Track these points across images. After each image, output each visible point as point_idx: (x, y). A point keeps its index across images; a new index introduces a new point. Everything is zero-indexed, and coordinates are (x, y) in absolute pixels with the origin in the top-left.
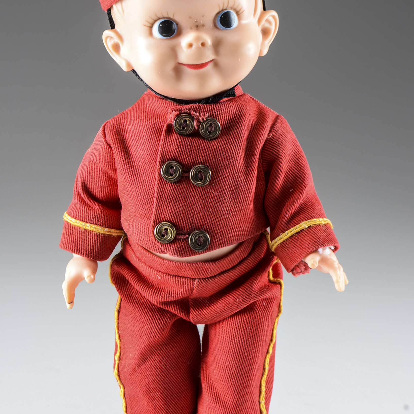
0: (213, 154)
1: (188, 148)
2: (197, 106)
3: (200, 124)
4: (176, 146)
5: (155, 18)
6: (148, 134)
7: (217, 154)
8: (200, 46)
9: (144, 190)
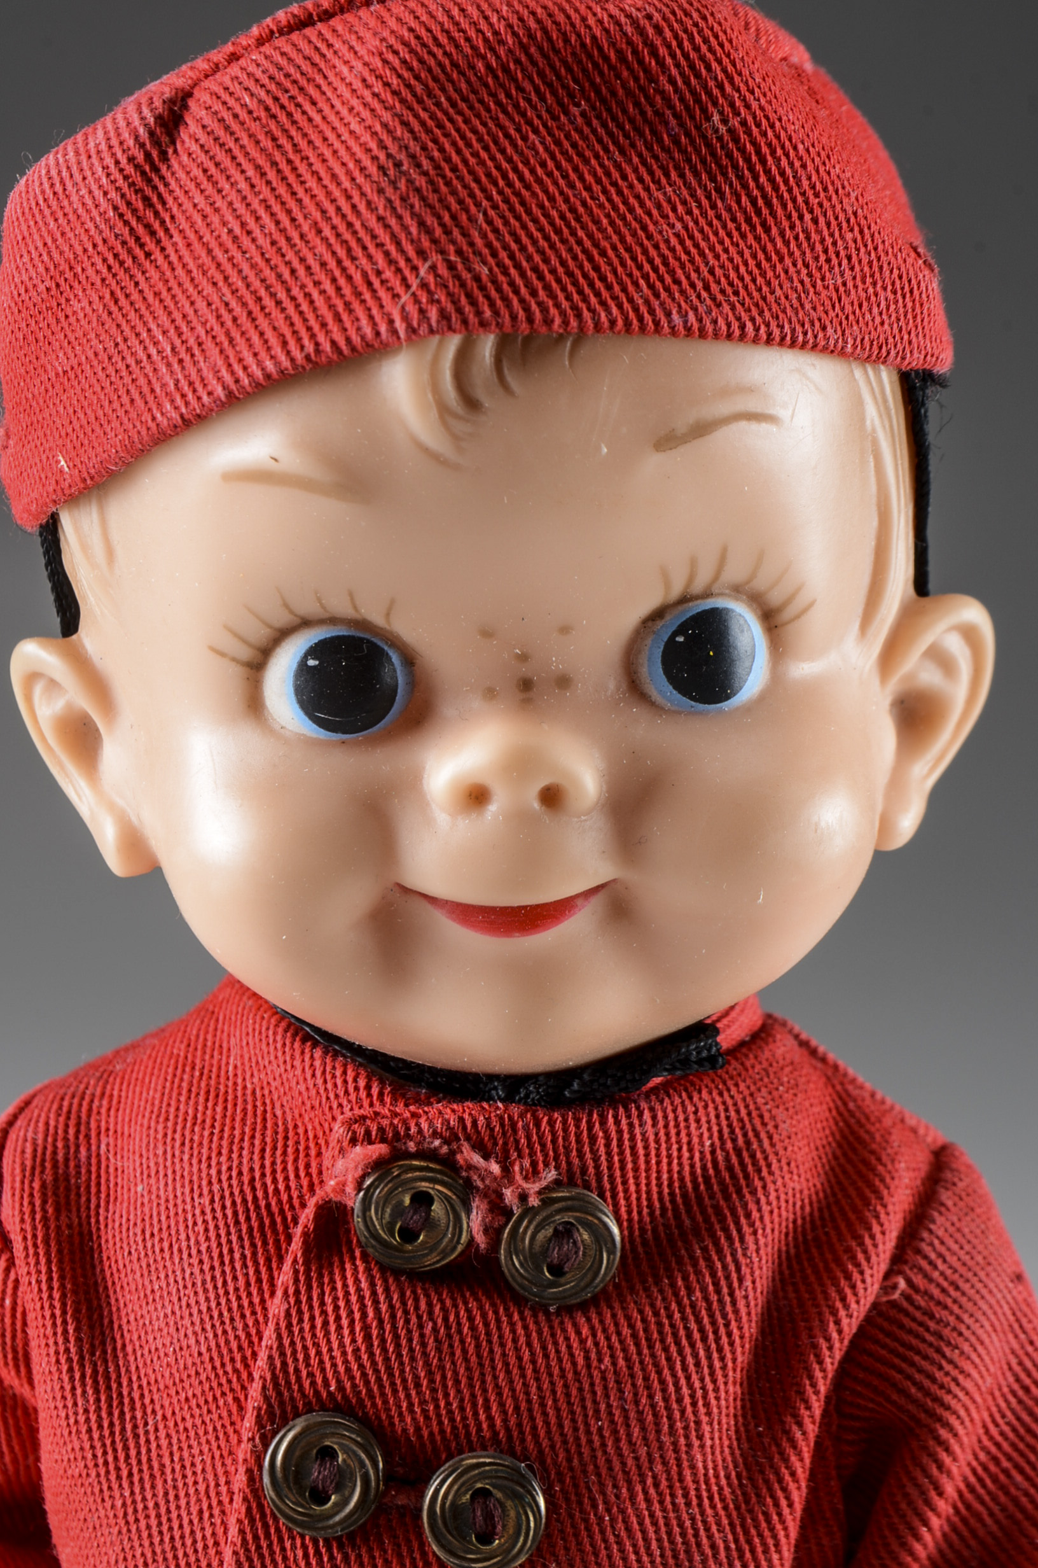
0: (568, 1395)
1: (425, 1354)
2: (495, 1122)
3: (502, 1220)
4: (360, 1340)
5: (282, 619)
6: (212, 1234)
7: (588, 1396)
8: (536, 805)
9: (167, 1547)
